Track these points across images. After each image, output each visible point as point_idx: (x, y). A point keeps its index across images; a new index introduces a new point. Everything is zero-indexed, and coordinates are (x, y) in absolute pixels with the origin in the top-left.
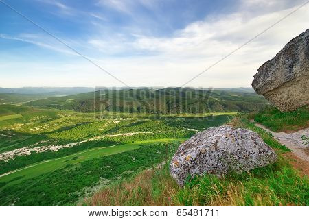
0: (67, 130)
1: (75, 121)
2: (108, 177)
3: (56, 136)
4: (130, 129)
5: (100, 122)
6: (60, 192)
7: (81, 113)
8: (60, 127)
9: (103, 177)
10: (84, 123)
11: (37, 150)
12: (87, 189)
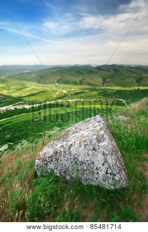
0: (33, 95)
1: (38, 90)
2: (59, 126)
3: (26, 99)
4: (73, 97)
5: (54, 91)
6: (33, 132)
7: (41, 85)
8: (29, 93)
9: (57, 126)
10: (43, 92)
11: (18, 107)
12: (47, 132)
